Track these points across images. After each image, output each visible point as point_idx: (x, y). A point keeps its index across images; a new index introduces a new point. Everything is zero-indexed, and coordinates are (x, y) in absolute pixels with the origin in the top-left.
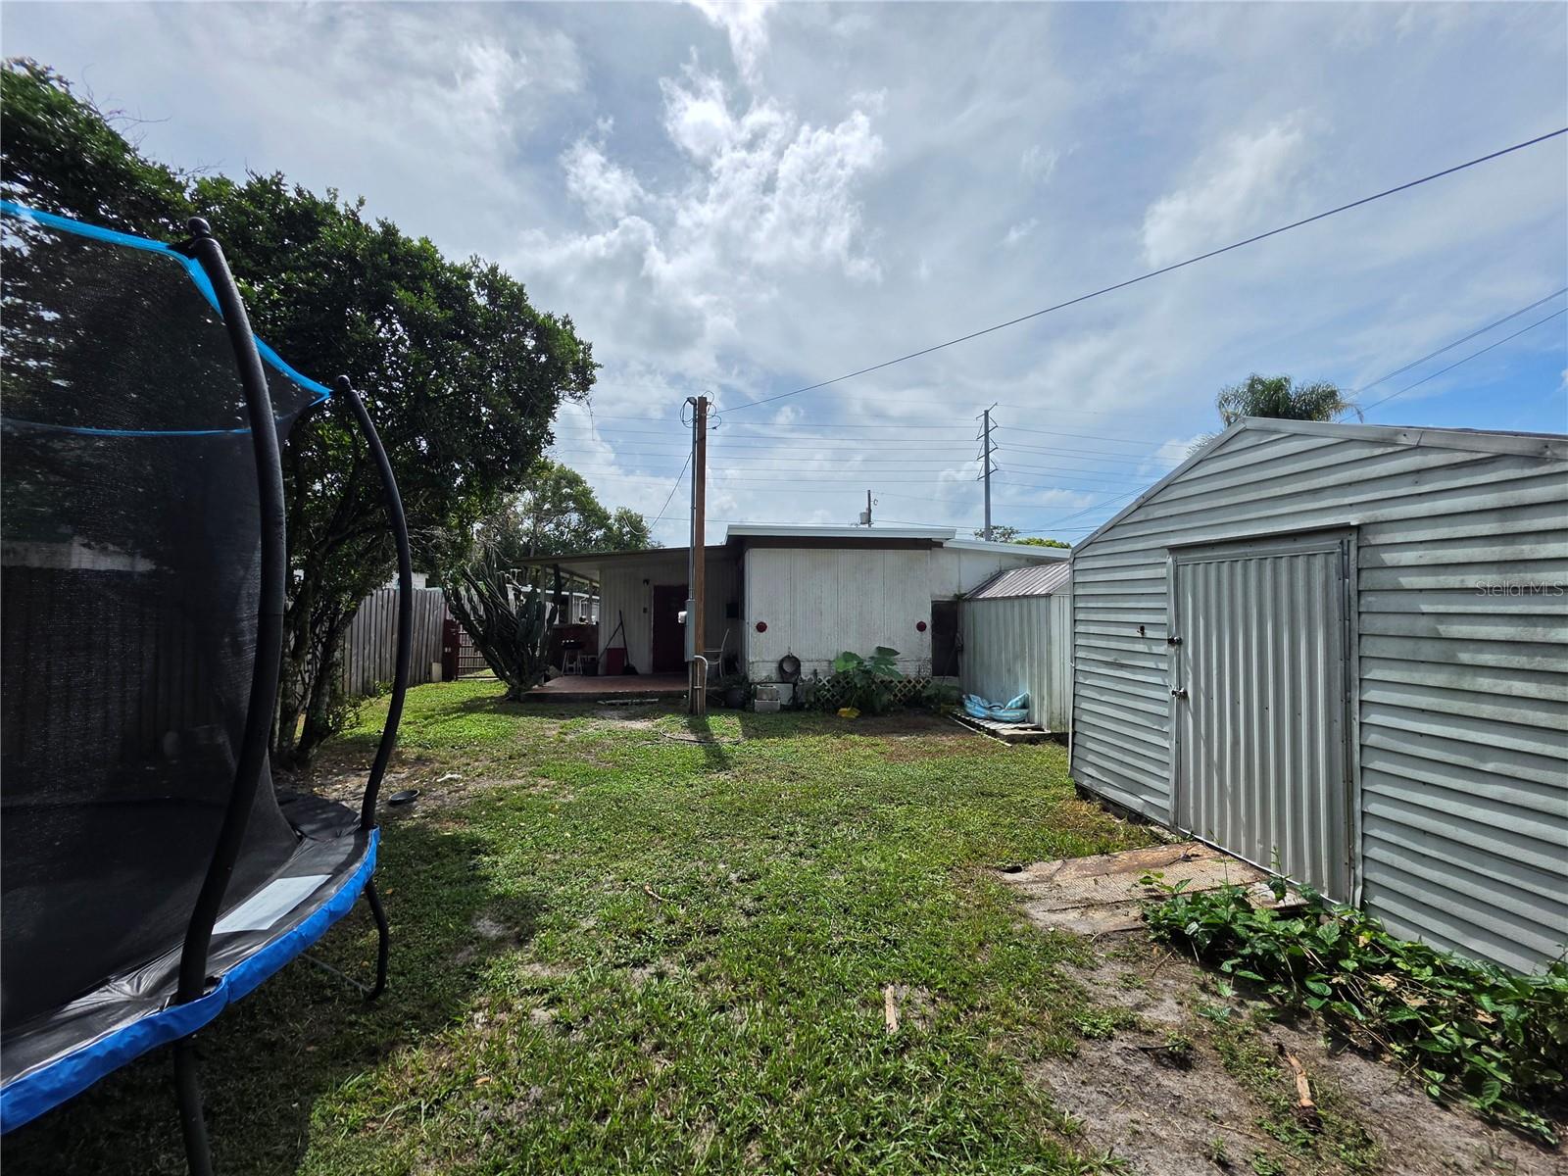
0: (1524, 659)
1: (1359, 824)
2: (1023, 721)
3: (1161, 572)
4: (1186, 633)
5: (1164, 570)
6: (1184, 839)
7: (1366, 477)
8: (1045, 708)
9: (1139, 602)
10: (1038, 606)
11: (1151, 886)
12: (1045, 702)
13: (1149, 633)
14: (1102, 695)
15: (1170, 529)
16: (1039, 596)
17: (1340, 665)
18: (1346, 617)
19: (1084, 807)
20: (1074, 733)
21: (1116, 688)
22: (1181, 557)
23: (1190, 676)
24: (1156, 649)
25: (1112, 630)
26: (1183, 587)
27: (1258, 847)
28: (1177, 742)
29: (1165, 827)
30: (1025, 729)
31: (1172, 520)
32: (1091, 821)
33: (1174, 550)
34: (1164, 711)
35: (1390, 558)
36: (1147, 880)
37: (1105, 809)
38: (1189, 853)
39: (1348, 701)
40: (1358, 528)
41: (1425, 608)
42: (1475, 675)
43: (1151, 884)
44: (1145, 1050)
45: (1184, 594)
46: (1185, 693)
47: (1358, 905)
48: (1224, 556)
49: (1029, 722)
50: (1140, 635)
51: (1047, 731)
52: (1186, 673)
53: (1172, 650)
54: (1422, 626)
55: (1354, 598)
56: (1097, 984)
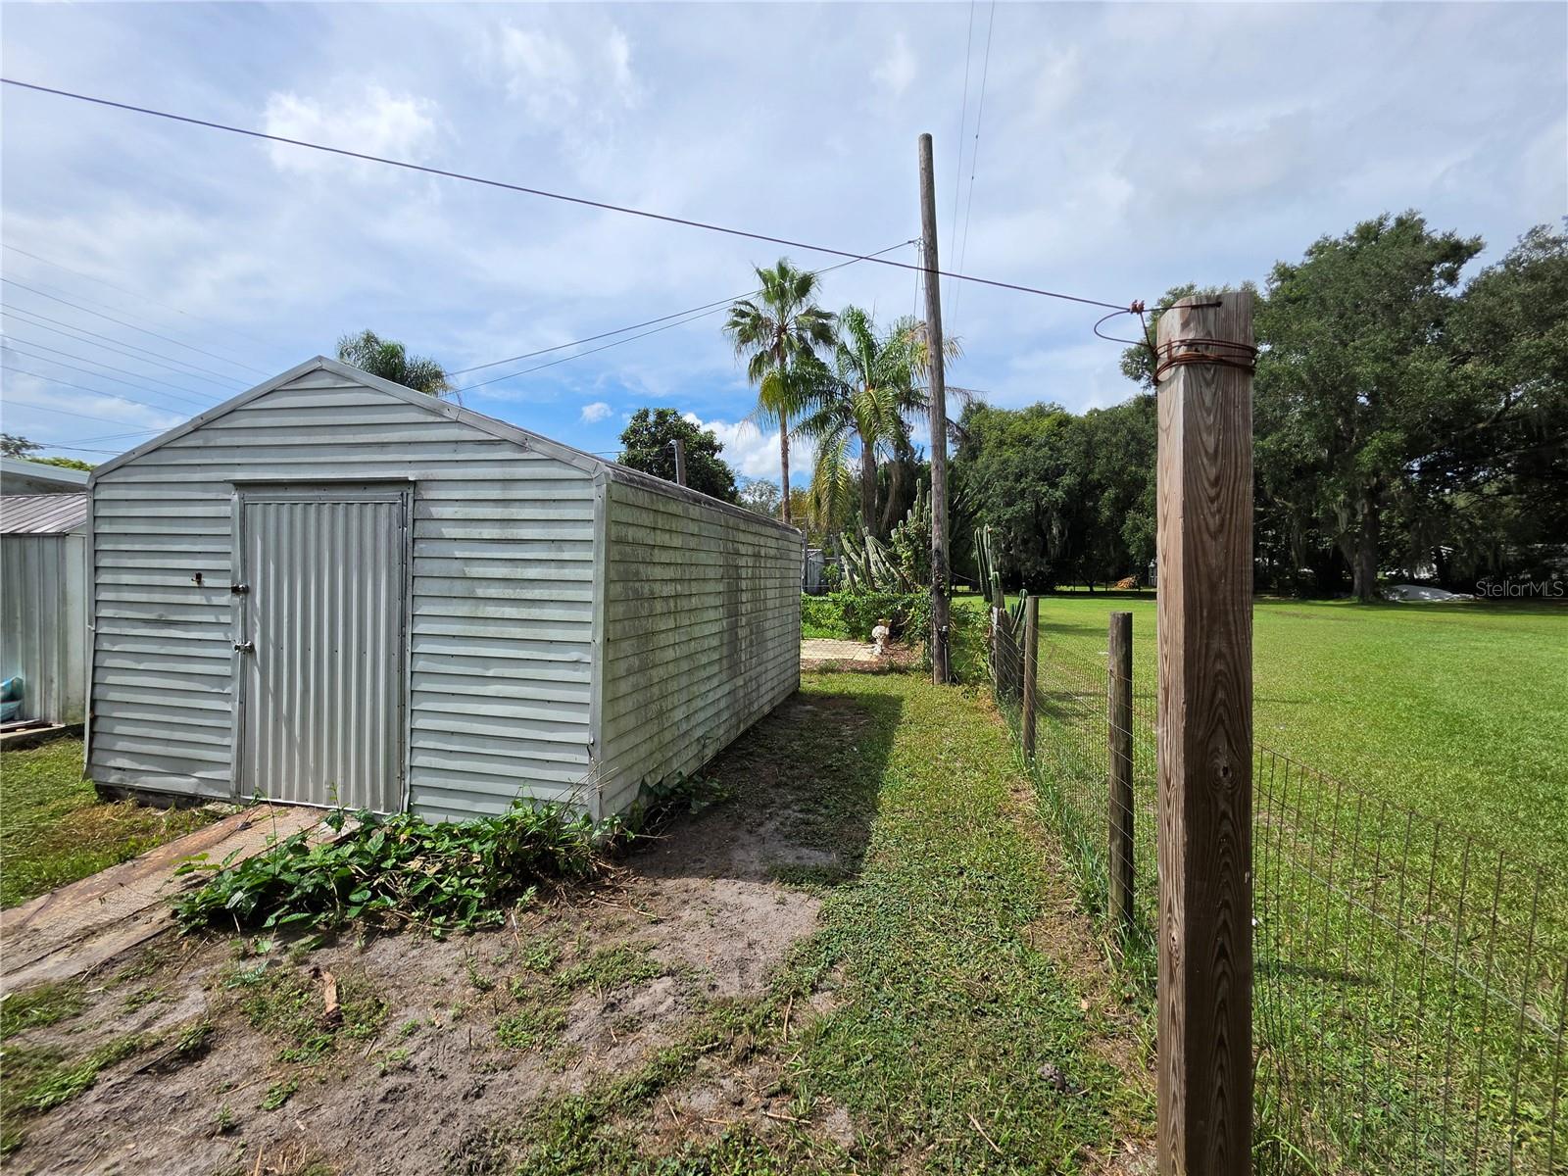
0: (511, 591)
1: (408, 740)
2: (12, 719)
3: (224, 510)
4: (254, 582)
5: (229, 508)
6: (246, 806)
7: (422, 440)
8: (54, 694)
9: (195, 544)
10: (41, 552)
11: (192, 874)
12: (55, 685)
13: (207, 582)
14: (140, 663)
15: (237, 461)
16: (44, 536)
17: (398, 604)
18: (403, 562)
19: (108, 812)
20: (93, 720)
21: (162, 651)
22: (250, 495)
23: (258, 628)
24: (216, 600)
25: (157, 579)
26: (251, 529)
27: (325, 788)
28: (241, 702)
29: (224, 801)
30: (13, 730)
31: (238, 451)
32: (116, 825)
33: (240, 485)
34: (225, 670)
35: (438, 511)
36: (186, 869)
37: (142, 805)
38: (250, 820)
39: (403, 636)
40: (415, 483)
41: (458, 554)
42: (486, 605)
43: (192, 871)
44: (143, 1071)
45: (252, 538)
46: (252, 647)
47: (405, 810)
48: (299, 498)
49: (21, 719)
50: (195, 584)
51: (56, 726)
52: (254, 624)
53: (237, 599)
54: (455, 568)
55: (410, 544)
56: (83, 1030)
